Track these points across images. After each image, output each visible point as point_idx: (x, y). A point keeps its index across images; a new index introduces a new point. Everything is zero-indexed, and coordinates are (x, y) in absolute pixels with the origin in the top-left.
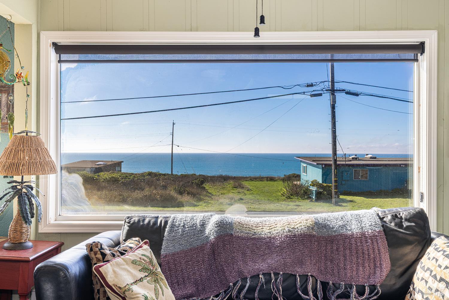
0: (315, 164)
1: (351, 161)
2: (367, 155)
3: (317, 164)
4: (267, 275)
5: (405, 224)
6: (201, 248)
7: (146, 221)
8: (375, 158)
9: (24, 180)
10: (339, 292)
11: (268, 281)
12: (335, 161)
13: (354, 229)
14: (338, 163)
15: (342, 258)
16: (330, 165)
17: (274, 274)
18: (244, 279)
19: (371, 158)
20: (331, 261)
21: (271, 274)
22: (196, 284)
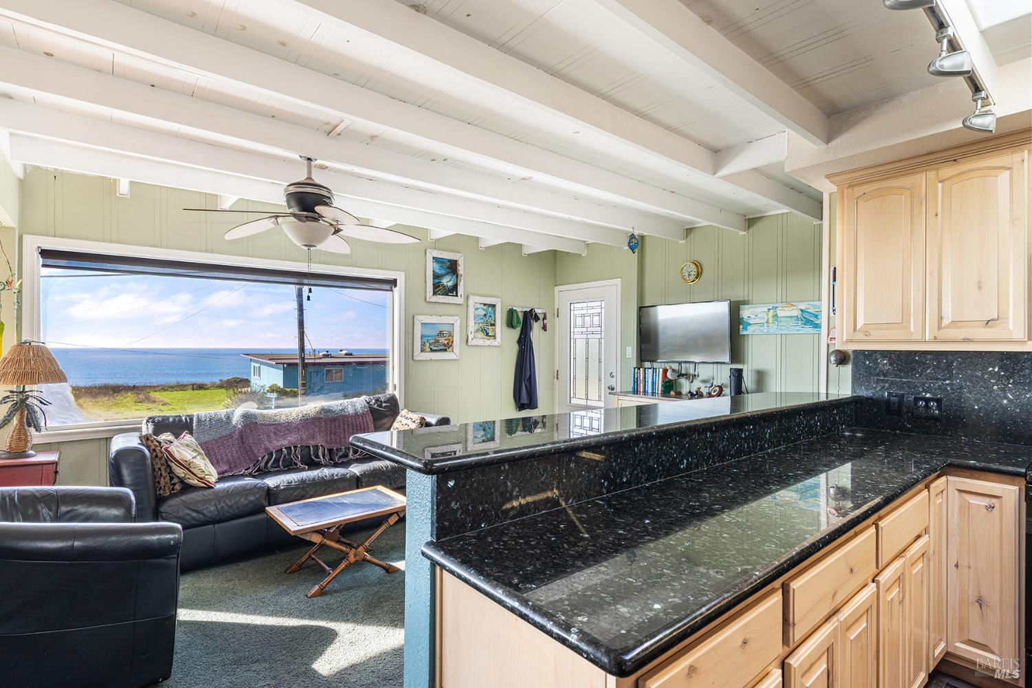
0: (274, 363)
1: (321, 358)
2: (341, 351)
3: (276, 363)
4: (289, 448)
5: (384, 405)
6: (231, 436)
7: (171, 420)
8: (351, 354)
9: (26, 390)
10: (341, 454)
11: (289, 453)
12: (303, 359)
13: (351, 410)
14: (306, 361)
15: (342, 431)
16: (297, 364)
17: (294, 447)
18: (271, 454)
19: (346, 354)
20: (335, 434)
21: (291, 447)
22: (229, 463)
